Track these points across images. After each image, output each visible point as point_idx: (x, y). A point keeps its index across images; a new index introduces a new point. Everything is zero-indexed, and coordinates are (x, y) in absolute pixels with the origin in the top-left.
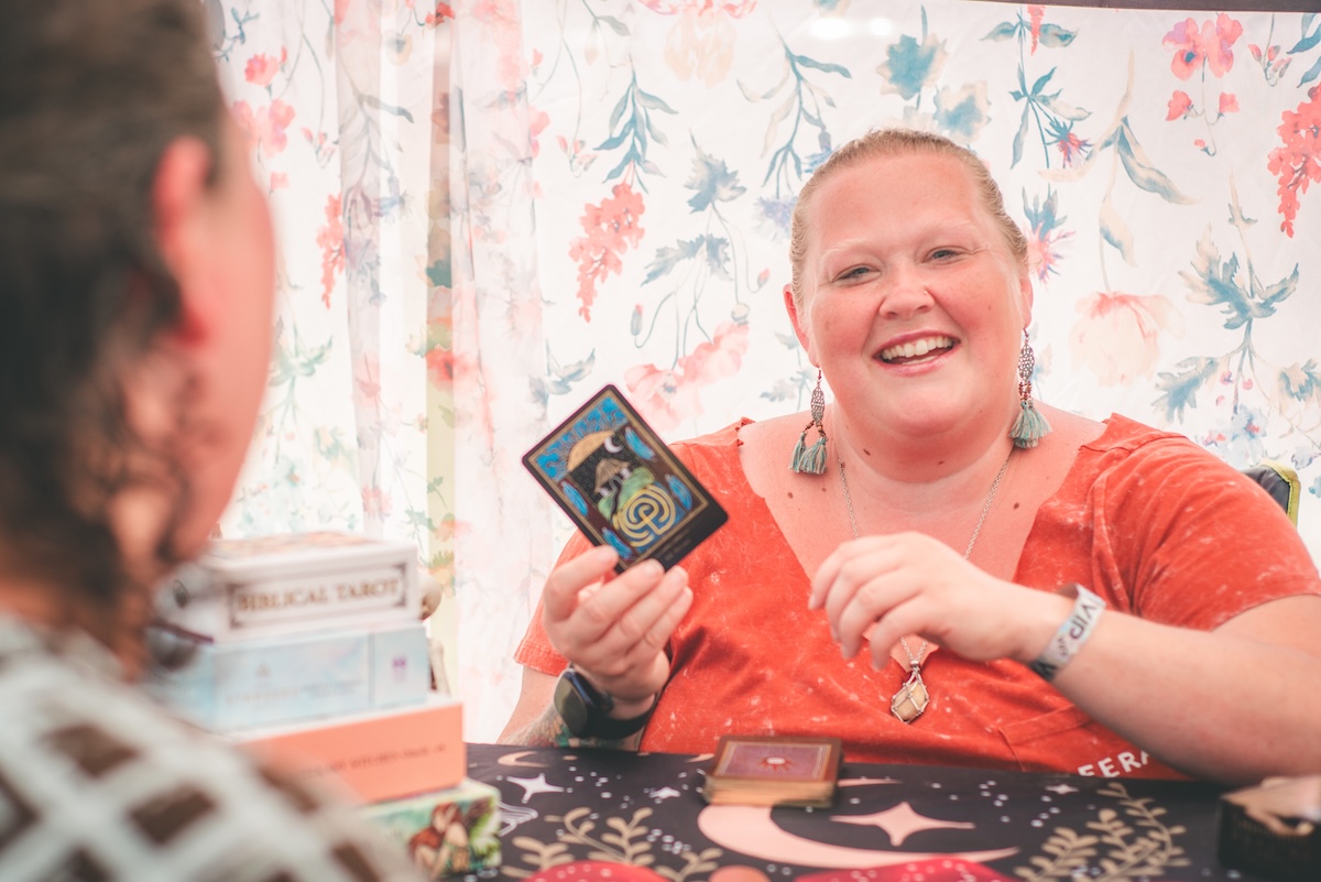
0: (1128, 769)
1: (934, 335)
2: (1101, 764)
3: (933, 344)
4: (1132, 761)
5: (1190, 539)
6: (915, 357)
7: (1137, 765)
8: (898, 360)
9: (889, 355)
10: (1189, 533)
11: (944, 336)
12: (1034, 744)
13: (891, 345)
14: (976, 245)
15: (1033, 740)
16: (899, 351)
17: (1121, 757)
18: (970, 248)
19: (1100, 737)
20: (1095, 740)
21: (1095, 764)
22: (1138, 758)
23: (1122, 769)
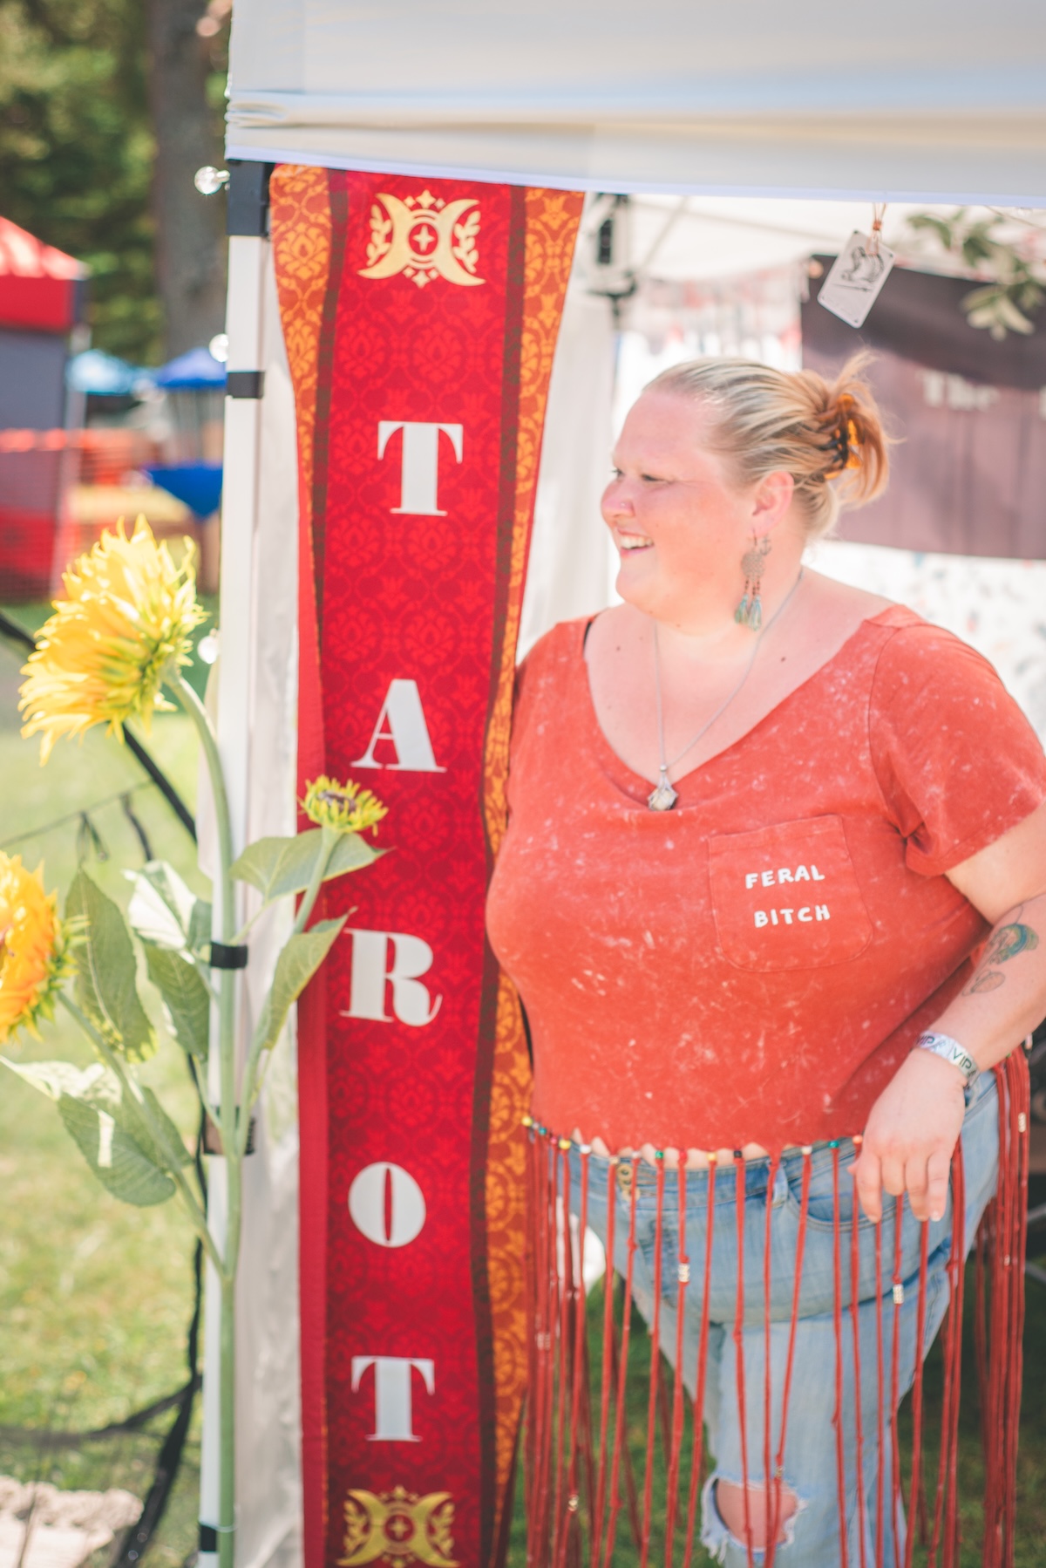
2: (764, 874)
4: (788, 875)
7: (791, 879)
12: (725, 854)
15: (726, 852)
17: (780, 872)
18: (666, 478)
19: (772, 856)
20: (767, 858)
21: (760, 874)
22: (793, 874)
23: (777, 881)
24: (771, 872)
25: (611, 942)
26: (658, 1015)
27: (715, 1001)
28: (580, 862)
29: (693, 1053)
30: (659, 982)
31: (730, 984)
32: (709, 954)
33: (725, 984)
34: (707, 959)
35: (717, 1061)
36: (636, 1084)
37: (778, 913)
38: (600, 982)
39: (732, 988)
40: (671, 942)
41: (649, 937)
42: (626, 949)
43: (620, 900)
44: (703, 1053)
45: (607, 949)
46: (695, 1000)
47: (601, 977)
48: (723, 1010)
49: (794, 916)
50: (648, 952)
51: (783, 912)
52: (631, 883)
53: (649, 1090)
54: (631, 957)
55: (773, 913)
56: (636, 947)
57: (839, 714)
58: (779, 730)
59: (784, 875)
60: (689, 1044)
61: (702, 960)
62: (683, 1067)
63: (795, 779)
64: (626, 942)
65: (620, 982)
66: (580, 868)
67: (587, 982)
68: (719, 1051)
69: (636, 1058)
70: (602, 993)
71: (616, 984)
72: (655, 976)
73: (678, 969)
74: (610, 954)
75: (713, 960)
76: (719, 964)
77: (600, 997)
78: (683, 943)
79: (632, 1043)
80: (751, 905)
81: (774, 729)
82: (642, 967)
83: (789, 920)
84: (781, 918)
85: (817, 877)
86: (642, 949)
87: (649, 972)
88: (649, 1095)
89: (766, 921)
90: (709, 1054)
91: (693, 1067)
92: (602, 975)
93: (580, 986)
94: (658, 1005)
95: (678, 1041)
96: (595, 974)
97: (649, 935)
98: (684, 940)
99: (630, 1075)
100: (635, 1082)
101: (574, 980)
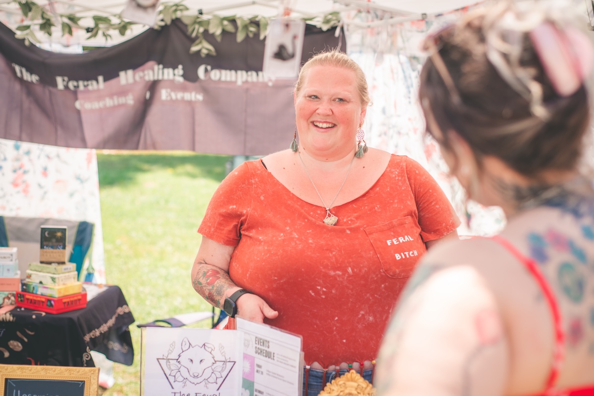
0: (401, 242)
1: (329, 123)
2: (394, 240)
3: (328, 125)
4: (403, 239)
5: (433, 205)
6: (322, 128)
7: (404, 241)
8: (316, 126)
9: (316, 124)
10: (433, 204)
11: (332, 123)
12: (374, 234)
13: (317, 121)
14: (350, 100)
15: (374, 233)
16: (317, 124)
17: (400, 238)
18: (348, 100)
19: (394, 232)
20: (392, 234)
21: (392, 240)
22: (404, 239)
23: (399, 242)
24: (396, 239)
25: (332, 273)
26: (349, 305)
27: (377, 294)
28: (310, 241)
29: (365, 319)
30: (352, 290)
31: (385, 285)
32: (378, 273)
33: (383, 286)
34: (377, 275)
35: (374, 321)
36: (338, 336)
37: (404, 254)
38: (323, 291)
39: (386, 288)
40: (360, 271)
41: (350, 270)
42: (339, 276)
43: (334, 255)
44: (369, 318)
45: (330, 276)
46: (368, 295)
47: (324, 290)
48: (380, 298)
49: (409, 254)
50: (349, 276)
51: (405, 253)
52: (338, 248)
53: (344, 339)
54: (341, 279)
55: (402, 254)
56: (344, 274)
57: (400, 183)
58: (379, 189)
59: (401, 239)
60: (363, 315)
61: (374, 276)
62: (360, 326)
63: (391, 207)
64: (339, 273)
65: (333, 291)
66: (312, 243)
67: (317, 292)
68: (375, 317)
69: (338, 325)
70: (324, 297)
71: (331, 292)
72: (351, 287)
73: (362, 282)
74: (331, 278)
75: (379, 276)
76: (382, 276)
77: (322, 298)
78: (365, 270)
79: (336, 318)
80: (392, 252)
81: (378, 189)
82: (345, 283)
83: (408, 256)
84: (405, 255)
85: (412, 240)
86: (347, 275)
87: (348, 285)
88: (344, 341)
89: (400, 257)
90: (371, 318)
91: (364, 325)
92: (325, 288)
93: (313, 294)
94: (351, 300)
95: (358, 315)
96: (322, 288)
97: (350, 269)
98: (366, 269)
99: (335, 333)
100: (337, 336)
101: (311, 291)
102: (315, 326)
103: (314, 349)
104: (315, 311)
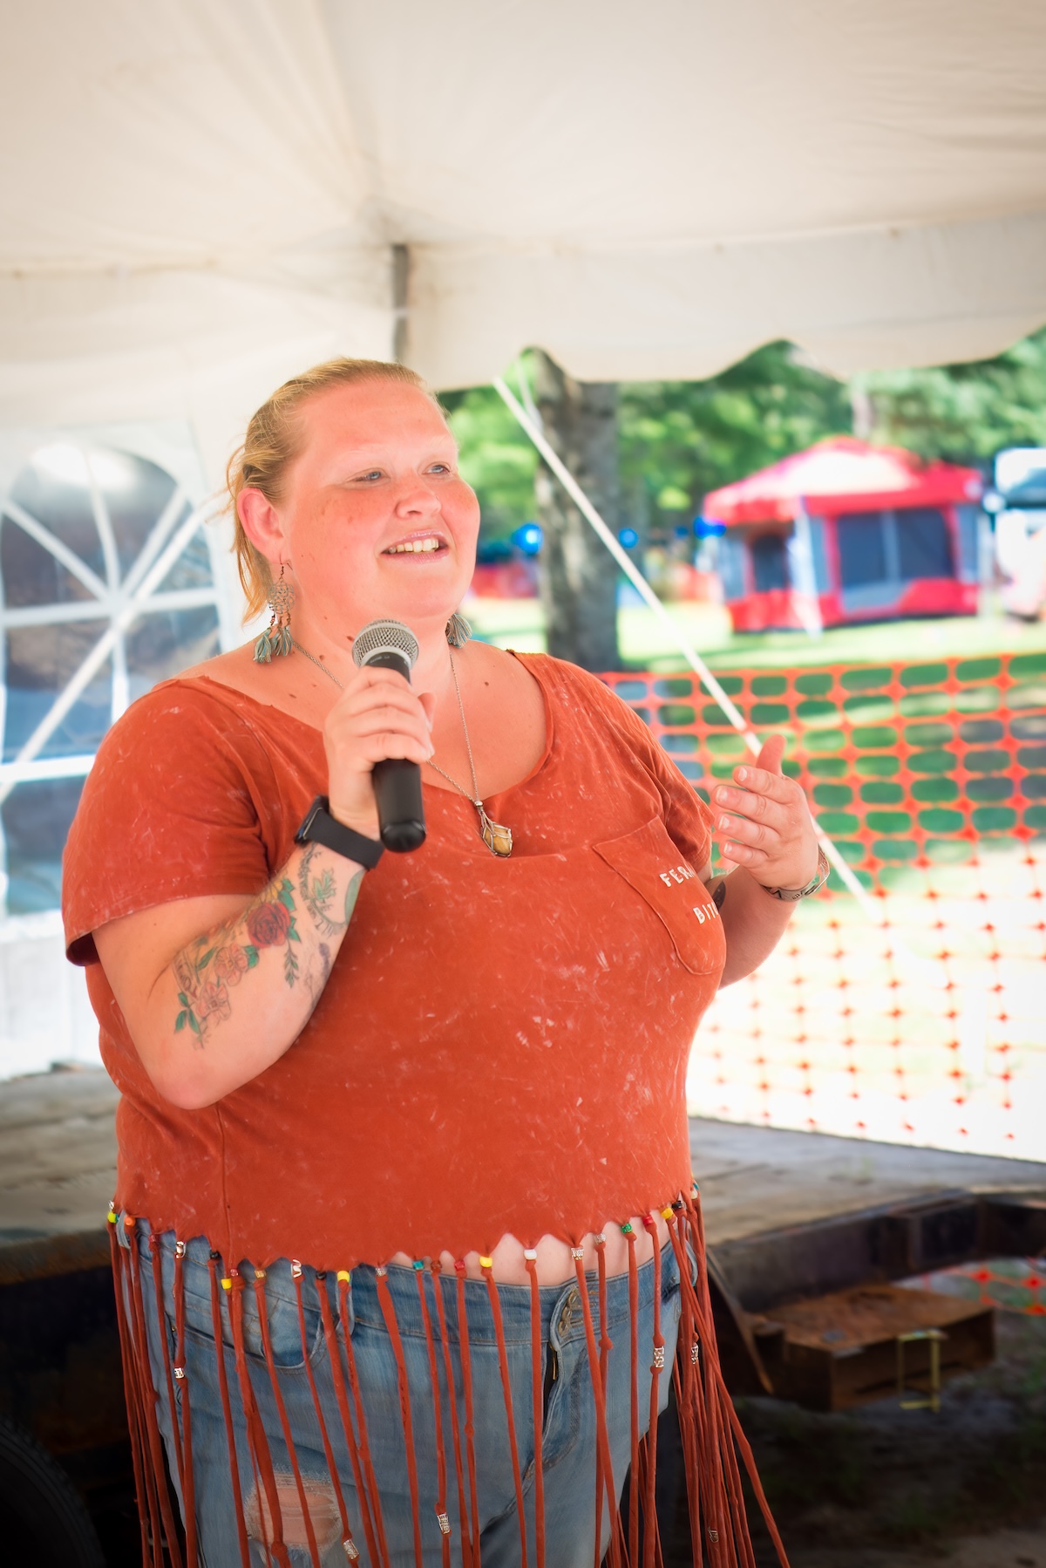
2: (671, 873)
7: (690, 875)
11: (439, 539)
17: (679, 869)
19: (659, 855)
20: (658, 858)
21: (668, 872)
22: (687, 870)
23: (684, 877)
25: (565, 973)
26: (604, 1057)
27: (660, 1023)
30: (610, 1013)
31: (677, 998)
32: (664, 963)
33: (673, 998)
34: (663, 970)
35: (652, 1098)
36: (588, 1151)
38: (548, 1028)
39: (679, 1002)
40: (625, 958)
41: (602, 959)
42: (580, 979)
43: (559, 923)
44: (643, 1091)
45: (560, 982)
46: (642, 1026)
47: (550, 1023)
48: (663, 1033)
50: (603, 975)
51: (708, 906)
53: (602, 1156)
54: (585, 988)
59: (683, 871)
61: (656, 973)
64: (580, 969)
65: (570, 1025)
67: (533, 1033)
68: (653, 1087)
69: (585, 1119)
70: (549, 1044)
71: (566, 1027)
72: (607, 1005)
73: (631, 991)
74: (563, 988)
75: (667, 971)
76: (674, 973)
77: (546, 1048)
78: (637, 957)
79: (580, 1101)
80: (682, 901)
84: (709, 911)
86: (597, 975)
87: (601, 1002)
88: (604, 1161)
89: (704, 917)
90: (647, 1092)
91: (637, 1113)
92: (552, 1019)
93: (524, 1041)
94: (607, 1044)
95: (622, 1086)
96: (544, 1020)
97: (602, 955)
98: (637, 954)
99: (581, 1142)
100: (587, 1149)
101: (519, 1034)
102: (533, 1135)
103: (539, 1199)
104: (530, 1089)
